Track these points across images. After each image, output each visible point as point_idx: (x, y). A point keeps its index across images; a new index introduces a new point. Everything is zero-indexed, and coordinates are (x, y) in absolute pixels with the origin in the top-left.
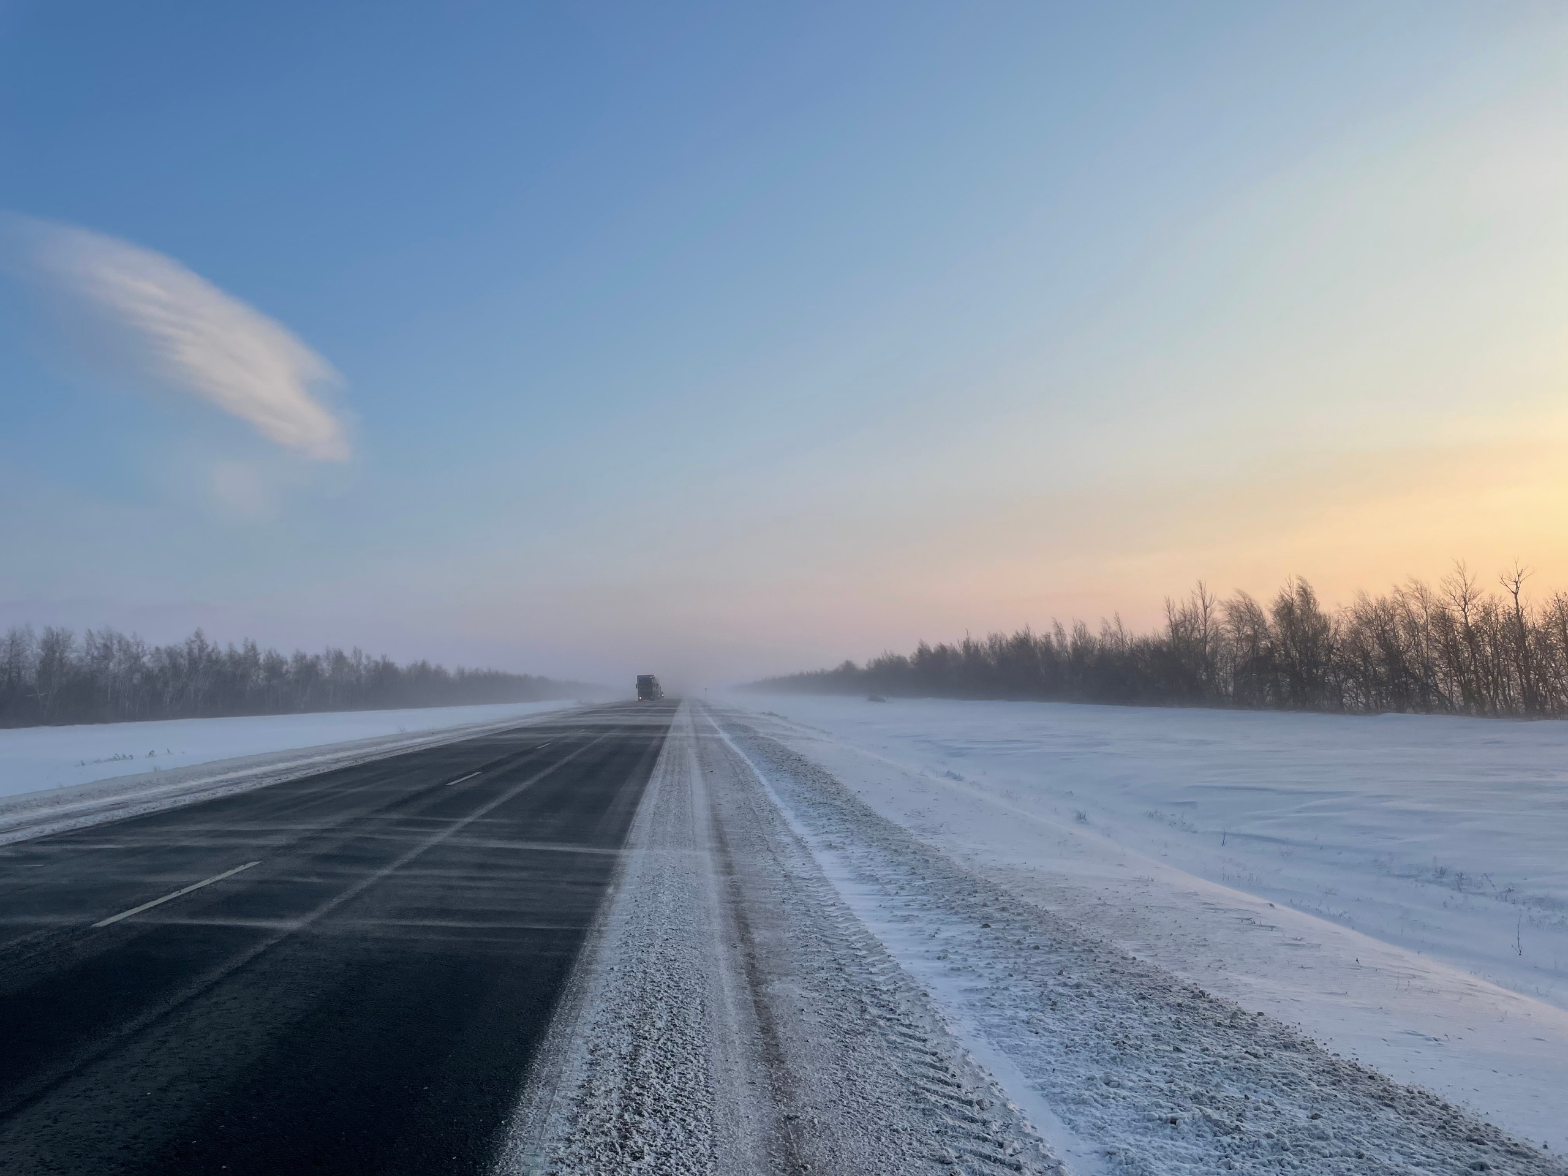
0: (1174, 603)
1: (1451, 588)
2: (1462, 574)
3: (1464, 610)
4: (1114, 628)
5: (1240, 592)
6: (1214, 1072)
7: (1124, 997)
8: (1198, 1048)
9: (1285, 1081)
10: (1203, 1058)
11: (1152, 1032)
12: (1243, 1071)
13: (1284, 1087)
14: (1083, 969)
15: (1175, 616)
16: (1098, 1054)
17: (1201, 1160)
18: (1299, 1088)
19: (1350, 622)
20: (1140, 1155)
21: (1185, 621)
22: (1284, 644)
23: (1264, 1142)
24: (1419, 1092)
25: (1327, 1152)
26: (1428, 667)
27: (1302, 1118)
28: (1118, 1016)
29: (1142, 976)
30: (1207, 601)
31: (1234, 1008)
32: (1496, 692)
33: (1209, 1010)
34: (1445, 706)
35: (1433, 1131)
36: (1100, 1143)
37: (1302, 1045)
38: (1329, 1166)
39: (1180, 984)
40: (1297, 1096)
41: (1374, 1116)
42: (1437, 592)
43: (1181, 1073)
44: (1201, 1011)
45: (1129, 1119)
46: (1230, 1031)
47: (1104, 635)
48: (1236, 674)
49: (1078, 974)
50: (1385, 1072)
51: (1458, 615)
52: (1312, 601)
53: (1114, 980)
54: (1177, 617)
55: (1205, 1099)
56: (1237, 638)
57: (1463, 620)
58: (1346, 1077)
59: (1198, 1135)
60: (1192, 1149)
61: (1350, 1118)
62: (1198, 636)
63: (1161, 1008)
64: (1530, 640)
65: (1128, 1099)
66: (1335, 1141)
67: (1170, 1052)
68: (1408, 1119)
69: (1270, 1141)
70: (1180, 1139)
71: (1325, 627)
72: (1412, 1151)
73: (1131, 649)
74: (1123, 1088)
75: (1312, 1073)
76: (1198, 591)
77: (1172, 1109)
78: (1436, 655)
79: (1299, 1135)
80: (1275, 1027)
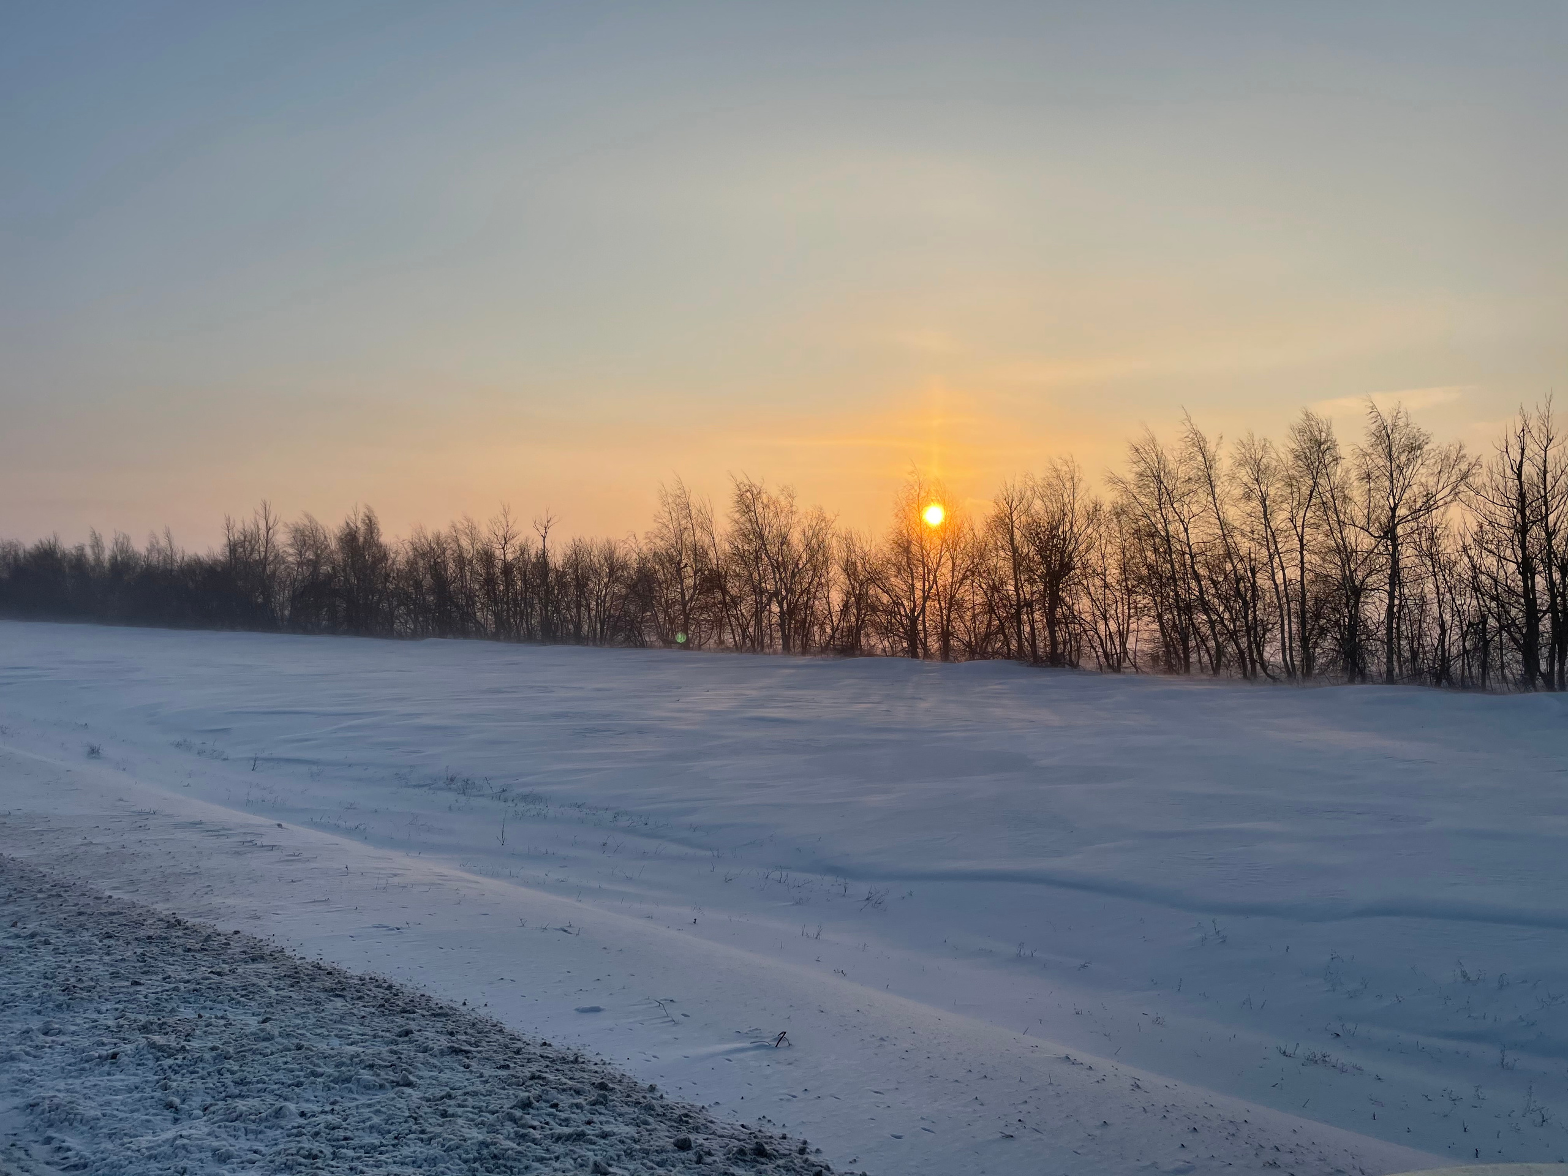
0: (234, 521)
1: (495, 528)
2: (505, 517)
3: (503, 548)
4: (163, 543)
5: (307, 516)
6: (171, 998)
7: (87, 939)
8: (160, 977)
9: (244, 993)
10: (162, 986)
11: (111, 970)
12: (203, 991)
13: (242, 999)
14: (44, 916)
15: (234, 535)
16: (42, 1004)
17: (137, 1088)
18: (257, 997)
19: (407, 553)
20: (69, 1099)
21: (245, 541)
22: (344, 570)
23: (208, 1056)
24: (371, 979)
25: (269, 1051)
26: (470, 597)
27: (253, 1023)
28: (74, 960)
29: (114, 914)
30: (271, 523)
31: (210, 931)
32: (521, 621)
33: (181, 937)
34: (480, 632)
35: (373, 1010)
36: (23, 1097)
37: (271, 955)
38: (268, 1064)
39: (156, 916)
40: (252, 1004)
41: (321, 1008)
42: (484, 533)
43: (134, 1006)
44: (173, 940)
45: (63, 1064)
46: (200, 955)
47: (150, 551)
48: (294, 598)
49: (37, 923)
50: (343, 967)
51: (498, 553)
52: (376, 531)
53: (78, 924)
54: (236, 537)
55: (155, 1027)
56: (298, 562)
57: (503, 557)
58: (305, 978)
59: (139, 1065)
60: (129, 1080)
61: (298, 1015)
62: (258, 558)
63: (128, 943)
64: (552, 577)
65: (67, 1045)
66: (280, 1040)
67: (127, 987)
68: (353, 1004)
69: (214, 1054)
70: (118, 1073)
71: (385, 557)
72: (350, 1033)
73: (180, 567)
74: (64, 1034)
75: (272, 980)
76: (262, 512)
77: (115, 1044)
78: (477, 587)
79: (244, 1041)
80: (248, 943)
